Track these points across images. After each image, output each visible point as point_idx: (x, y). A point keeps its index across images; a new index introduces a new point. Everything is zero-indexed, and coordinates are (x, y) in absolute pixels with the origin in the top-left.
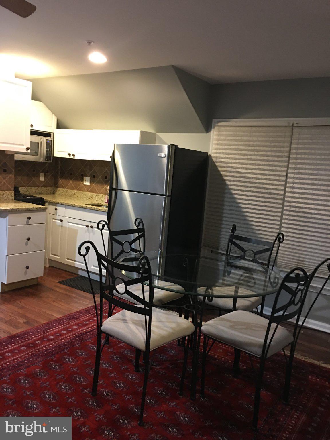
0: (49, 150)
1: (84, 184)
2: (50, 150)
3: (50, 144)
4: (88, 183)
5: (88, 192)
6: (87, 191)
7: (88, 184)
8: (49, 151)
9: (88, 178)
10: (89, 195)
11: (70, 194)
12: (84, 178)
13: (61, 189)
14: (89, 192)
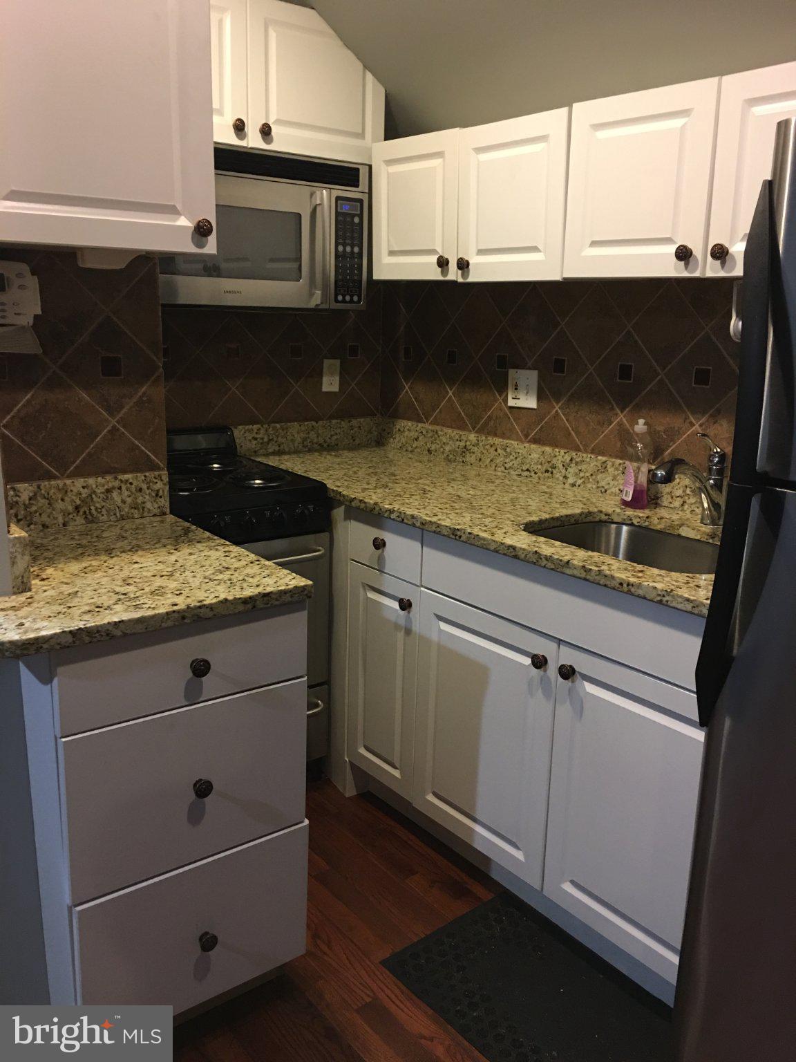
0: (348, 249)
1: (511, 403)
2: (356, 250)
3: (356, 220)
4: (528, 401)
5: (529, 442)
6: (526, 436)
7: (530, 402)
8: (352, 252)
9: (530, 377)
10: (535, 456)
11: (447, 448)
12: (512, 372)
13: (410, 424)
14: (535, 441)
